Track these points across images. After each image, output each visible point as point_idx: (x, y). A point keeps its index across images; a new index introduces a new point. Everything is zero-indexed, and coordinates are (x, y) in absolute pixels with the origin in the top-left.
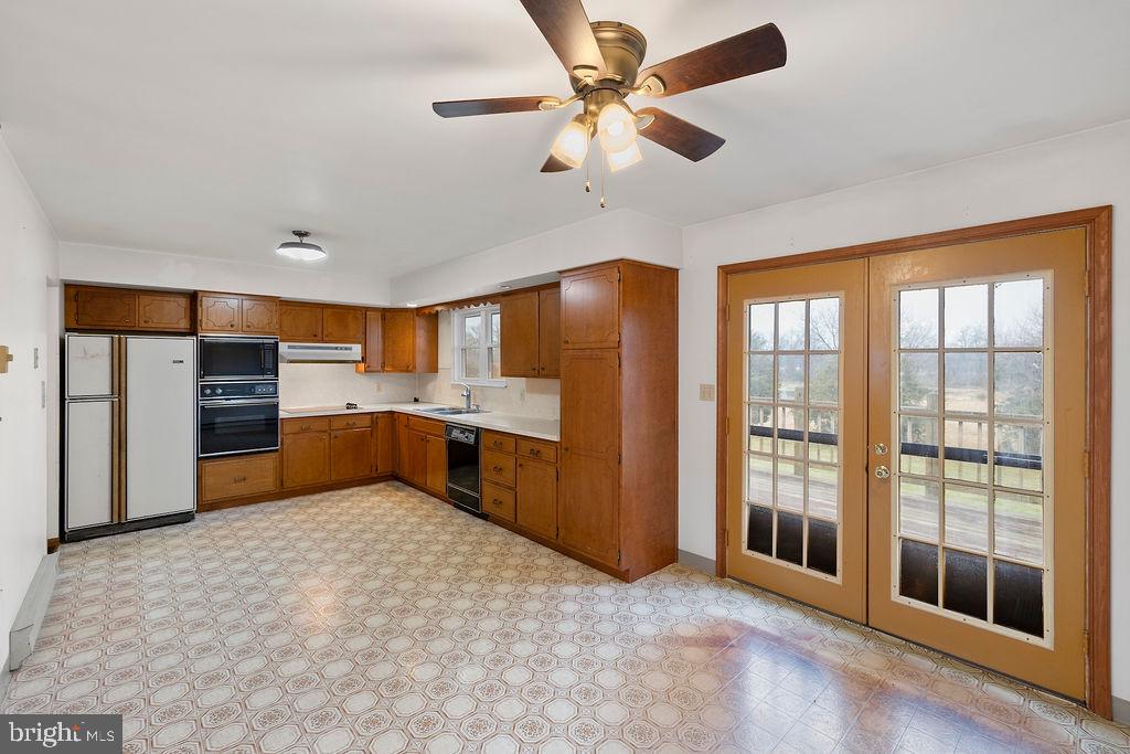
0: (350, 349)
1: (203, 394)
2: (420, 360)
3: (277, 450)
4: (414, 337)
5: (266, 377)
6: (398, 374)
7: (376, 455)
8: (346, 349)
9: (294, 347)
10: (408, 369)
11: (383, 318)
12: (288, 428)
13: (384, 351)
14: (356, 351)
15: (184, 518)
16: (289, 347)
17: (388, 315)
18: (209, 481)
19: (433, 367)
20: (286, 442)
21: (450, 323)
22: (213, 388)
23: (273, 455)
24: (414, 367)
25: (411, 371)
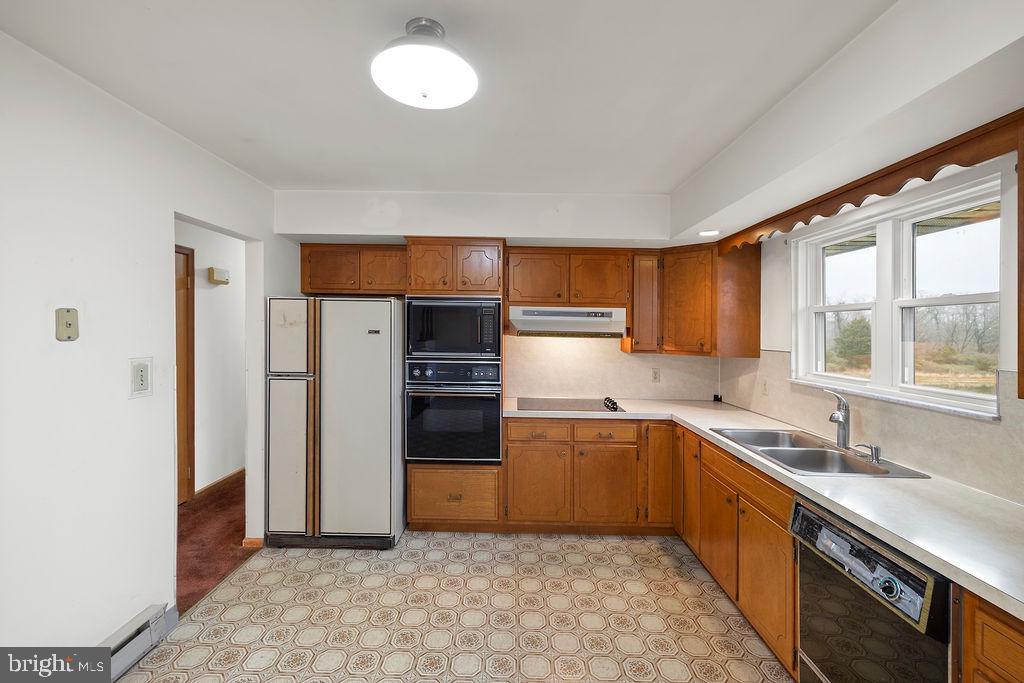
0: (609, 315)
1: (412, 377)
2: (725, 335)
3: (499, 463)
4: (714, 291)
5: (485, 356)
6: (687, 357)
7: (645, 489)
8: (603, 315)
9: (532, 313)
10: (703, 349)
11: (661, 265)
12: (514, 432)
13: (662, 318)
14: (619, 317)
15: (384, 543)
16: (525, 313)
17: (669, 259)
18: (417, 493)
19: (750, 347)
20: (512, 453)
21: (788, 260)
22: (423, 368)
23: (495, 470)
24: (714, 346)
25: (708, 354)
